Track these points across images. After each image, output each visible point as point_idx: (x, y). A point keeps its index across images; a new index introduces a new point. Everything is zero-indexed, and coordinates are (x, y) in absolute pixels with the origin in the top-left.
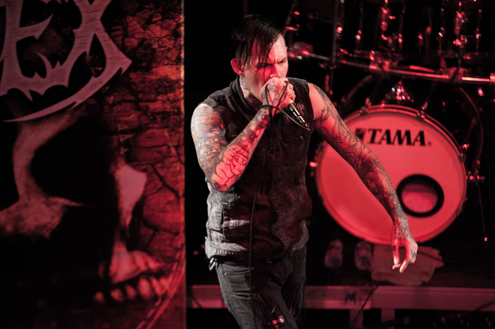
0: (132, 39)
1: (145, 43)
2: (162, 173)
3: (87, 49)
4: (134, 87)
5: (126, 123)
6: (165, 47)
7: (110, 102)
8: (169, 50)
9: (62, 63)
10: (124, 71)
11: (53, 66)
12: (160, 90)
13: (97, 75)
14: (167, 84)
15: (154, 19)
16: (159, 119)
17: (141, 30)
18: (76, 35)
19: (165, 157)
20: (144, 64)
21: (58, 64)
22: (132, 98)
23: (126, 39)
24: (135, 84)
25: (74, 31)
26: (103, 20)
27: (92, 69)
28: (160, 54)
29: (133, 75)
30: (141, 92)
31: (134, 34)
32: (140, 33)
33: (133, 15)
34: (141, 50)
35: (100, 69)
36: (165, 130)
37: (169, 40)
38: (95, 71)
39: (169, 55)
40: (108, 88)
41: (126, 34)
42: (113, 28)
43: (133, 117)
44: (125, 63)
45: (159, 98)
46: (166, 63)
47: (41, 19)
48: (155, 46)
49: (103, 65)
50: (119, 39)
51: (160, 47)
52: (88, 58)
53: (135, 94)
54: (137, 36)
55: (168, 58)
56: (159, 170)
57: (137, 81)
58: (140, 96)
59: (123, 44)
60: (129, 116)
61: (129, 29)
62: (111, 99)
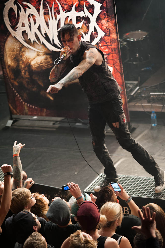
0: (104, 27)
1: (107, 28)
2: (116, 67)
3: (93, 30)
4: (106, 41)
5: (105, 52)
6: (112, 29)
7: (101, 46)
8: (114, 29)
9: (87, 34)
10: (103, 37)
11: (85, 35)
12: (113, 42)
13: (96, 38)
14: (114, 40)
15: (109, 20)
16: (113, 51)
17: (106, 24)
18: (90, 26)
19: (116, 62)
20: (108, 34)
21: (86, 34)
22: (106, 44)
23: (103, 27)
24: (106, 40)
25: (89, 25)
26: (96, 21)
27: (95, 36)
28: (111, 31)
29: (105, 38)
30: (108, 43)
31: (104, 25)
32: (105, 25)
33: (103, 19)
34: (106, 30)
35: (97, 36)
36: (115, 54)
37: (113, 26)
38: (96, 36)
39: (114, 31)
40: (99, 41)
41: (102, 26)
42: (99, 24)
43: (107, 50)
44: (103, 34)
45: (113, 44)
46: (113, 33)
47: (81, 22)
48: (110, 29)
49: (97, 35)
50: (101, 27)
51: (111, 29)
52: (94, 33)
53: (106, 43)
54: (105, 26)
55: (113, 32)
56: (115, 66)
57: (106, 39)
58: (108, 44)
59: (102, 28)
60: (105, 50)
61: (103, 24)
62: (100, 45)
